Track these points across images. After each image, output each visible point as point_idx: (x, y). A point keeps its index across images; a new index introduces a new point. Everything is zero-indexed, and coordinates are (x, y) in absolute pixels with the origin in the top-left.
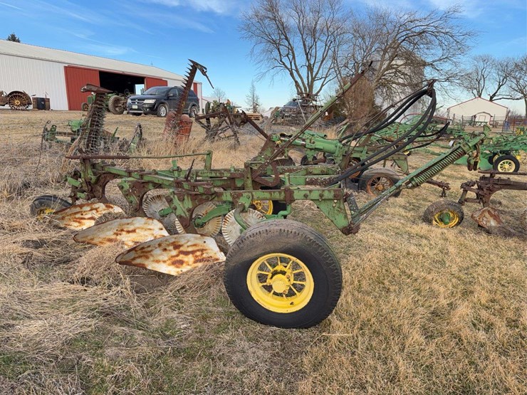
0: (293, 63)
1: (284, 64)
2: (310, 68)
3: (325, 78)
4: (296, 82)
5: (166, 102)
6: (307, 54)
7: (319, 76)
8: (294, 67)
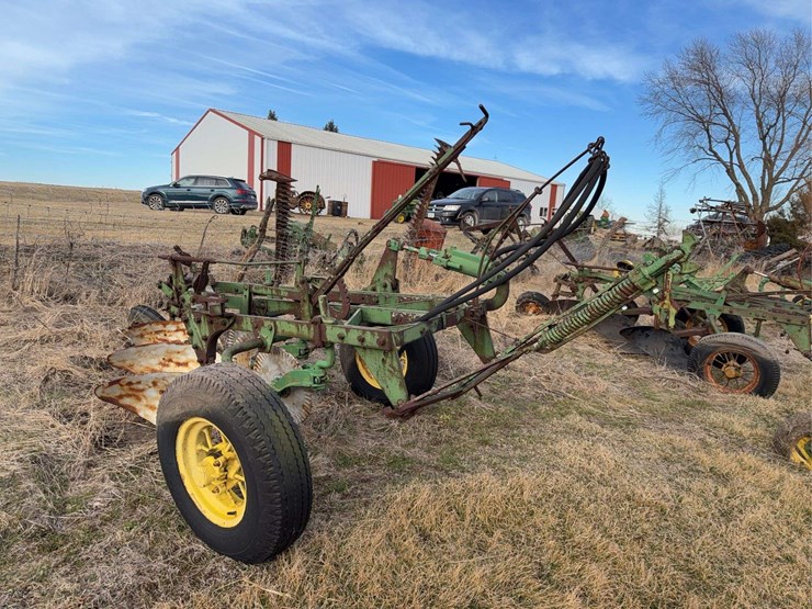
0: (734, 154)
1: (716, 154)
2: (768, 163)
3: (799, 179)
4: (738, 185)
5: (477, 209)
6: (763, 139)
7: (787, 174)
8: (735, 160)
